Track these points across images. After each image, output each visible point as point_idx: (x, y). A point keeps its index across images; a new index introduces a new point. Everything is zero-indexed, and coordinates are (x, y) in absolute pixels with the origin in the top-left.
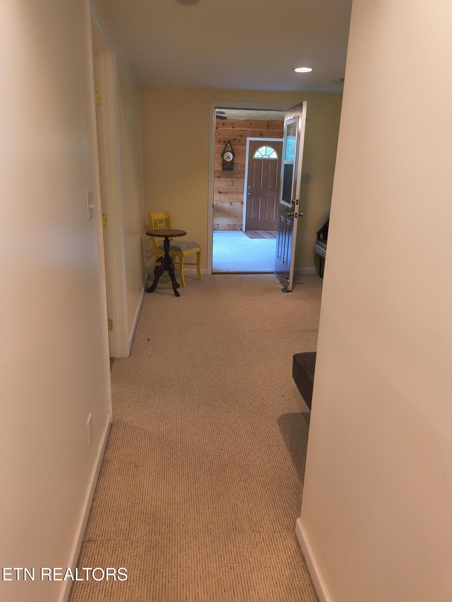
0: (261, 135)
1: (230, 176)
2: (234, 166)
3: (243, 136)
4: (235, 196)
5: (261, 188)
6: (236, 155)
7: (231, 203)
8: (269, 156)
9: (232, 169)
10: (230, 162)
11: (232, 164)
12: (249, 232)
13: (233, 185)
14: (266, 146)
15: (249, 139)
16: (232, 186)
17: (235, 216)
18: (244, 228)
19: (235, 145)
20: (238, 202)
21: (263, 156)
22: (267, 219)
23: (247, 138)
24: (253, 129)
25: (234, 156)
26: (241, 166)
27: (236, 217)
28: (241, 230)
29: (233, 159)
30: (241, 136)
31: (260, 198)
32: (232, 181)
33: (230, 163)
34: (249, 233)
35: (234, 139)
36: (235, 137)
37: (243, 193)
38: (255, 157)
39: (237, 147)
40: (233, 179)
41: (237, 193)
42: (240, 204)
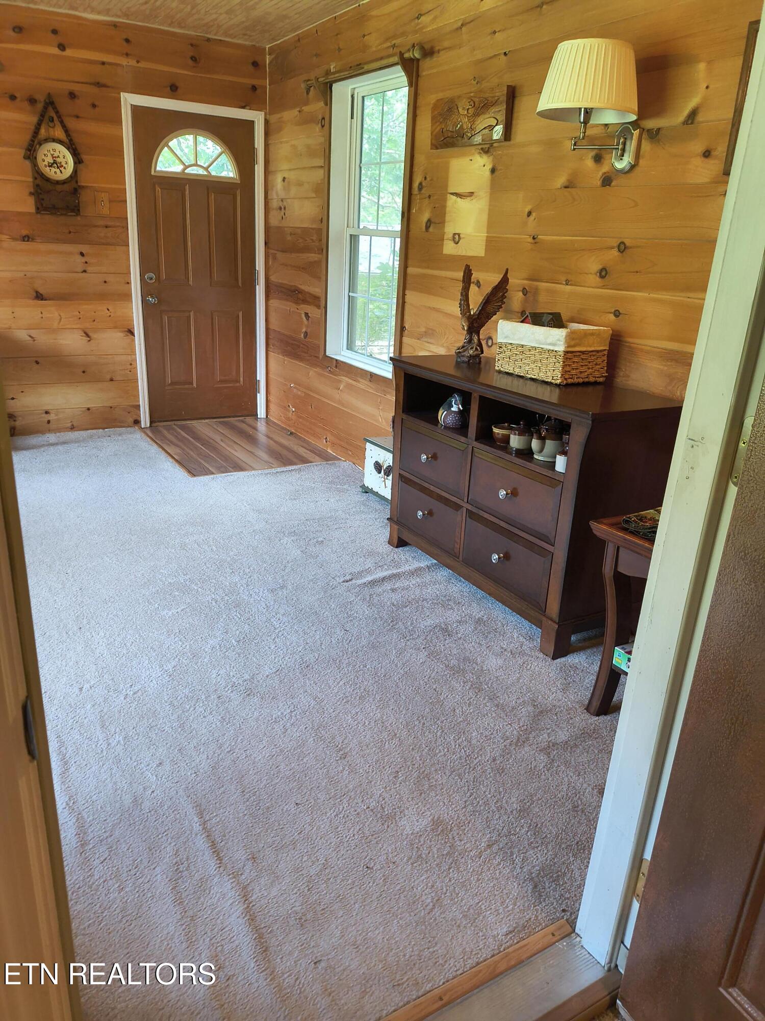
0: (173, 91)
1: (73, 236)
2: (84, 197)
3: (104, 86)
4: (101, 309)
5: (191, 279)
6: (84, 157)
7: (87, 335)
8: (206, 169)
9: (76, 210)
10: (64, 182)
11: (75, 191)
12: (166, 428)
13: (89, 269)
14: (199, 131)
15: (129, 100)
16: (85, 271)
17: (108, 377)
18: (145, 419)
19: (77, 117)
20: (115, 327)
21: (187, 167)
22: (221, 381)
23: (123, 95)
24: (142, 65)
25: (78, 161)
26: (110, 201)
27: (112, 380)
28: (137, 422)
29: (75, 171)
30: (98, 84)
31: (192, 314)
32: (82, 254)
33: (66, 187)
34: (165, 432)
35: (72, 95)
36: (76, 88)
37: (128, 296)
38: (158, 169)
39: (85, 127)
40: (85, 248)
41: (102, 297)
42: (121, 335)
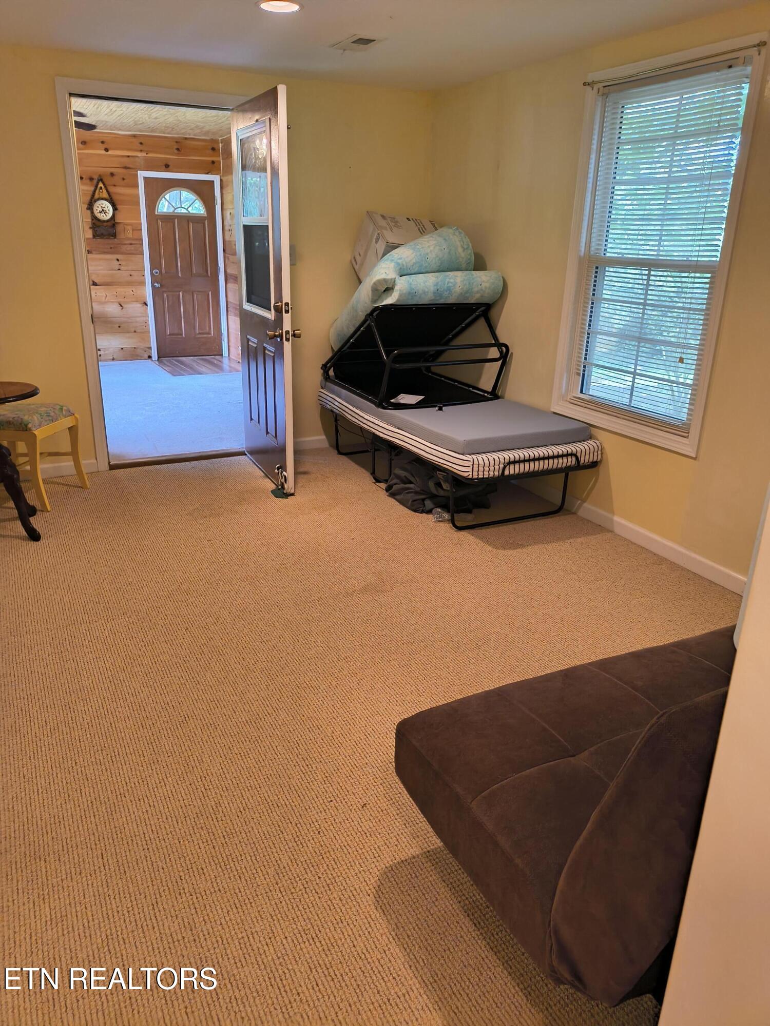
0: (167, 167)
1: (113, 250)
2: (119, 228)
3: (129, 168)
4: (128, 290)
5: (180, 272)
6: (118, 207)
7: (121, 306)
8: (187, 209)
9: (114, 235)
10: (108, 221)
11: (114, 226)
12: (168, 361)
13: (122, 268)
14: (183, 189)
15: (142, 174)
16: (119, 269)
17: (133, 330)
18: (155, 356)
19: (115, 186)
20: (137, 301)
21: (175, 209)
22: (200, 334)
23: (139, 172)
24: (150, 155)
25: (115, 209)
26: (133, 230)
27: (135, 332)
28: (150, 357)
29: (114, 215)
30: (126, 168)
31: (181, 293)
32: (118, 260)
33: (109, 224)
34: (165, 362)
35: (112, 174)
36: (113, 170)
37: (143, 283)
38: (159, 211)
39: (119, 191)
40: (118, 256)
41: (129, 284)
42: (141, 305)
